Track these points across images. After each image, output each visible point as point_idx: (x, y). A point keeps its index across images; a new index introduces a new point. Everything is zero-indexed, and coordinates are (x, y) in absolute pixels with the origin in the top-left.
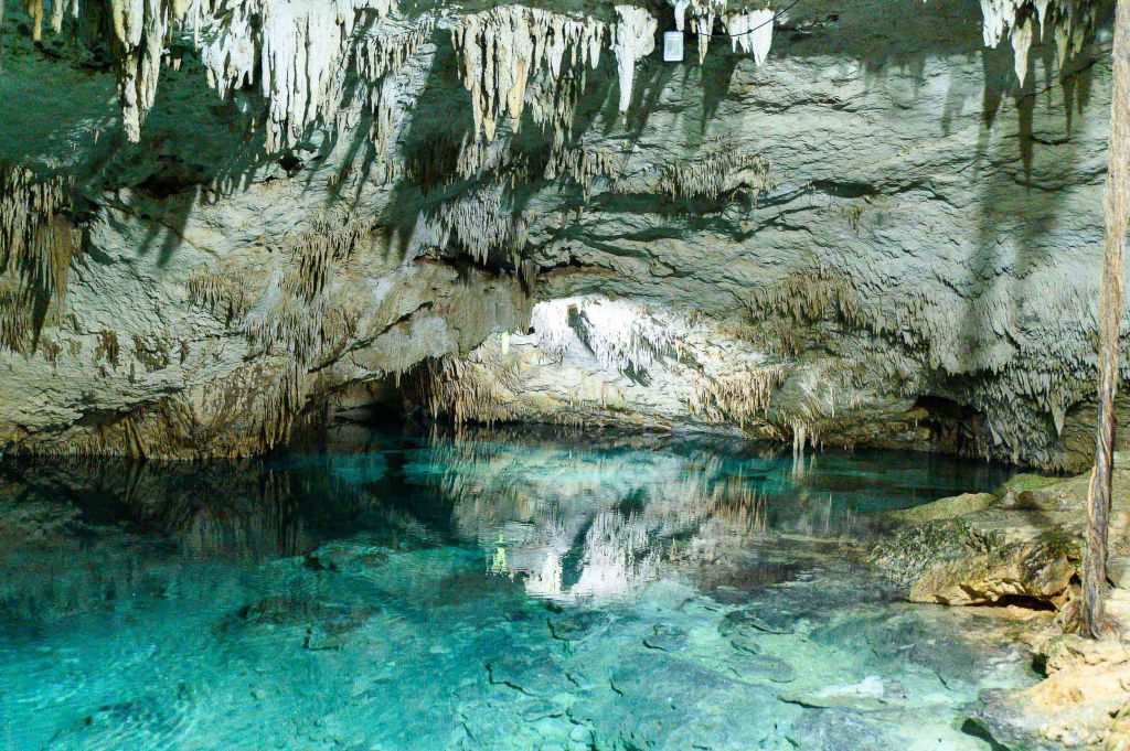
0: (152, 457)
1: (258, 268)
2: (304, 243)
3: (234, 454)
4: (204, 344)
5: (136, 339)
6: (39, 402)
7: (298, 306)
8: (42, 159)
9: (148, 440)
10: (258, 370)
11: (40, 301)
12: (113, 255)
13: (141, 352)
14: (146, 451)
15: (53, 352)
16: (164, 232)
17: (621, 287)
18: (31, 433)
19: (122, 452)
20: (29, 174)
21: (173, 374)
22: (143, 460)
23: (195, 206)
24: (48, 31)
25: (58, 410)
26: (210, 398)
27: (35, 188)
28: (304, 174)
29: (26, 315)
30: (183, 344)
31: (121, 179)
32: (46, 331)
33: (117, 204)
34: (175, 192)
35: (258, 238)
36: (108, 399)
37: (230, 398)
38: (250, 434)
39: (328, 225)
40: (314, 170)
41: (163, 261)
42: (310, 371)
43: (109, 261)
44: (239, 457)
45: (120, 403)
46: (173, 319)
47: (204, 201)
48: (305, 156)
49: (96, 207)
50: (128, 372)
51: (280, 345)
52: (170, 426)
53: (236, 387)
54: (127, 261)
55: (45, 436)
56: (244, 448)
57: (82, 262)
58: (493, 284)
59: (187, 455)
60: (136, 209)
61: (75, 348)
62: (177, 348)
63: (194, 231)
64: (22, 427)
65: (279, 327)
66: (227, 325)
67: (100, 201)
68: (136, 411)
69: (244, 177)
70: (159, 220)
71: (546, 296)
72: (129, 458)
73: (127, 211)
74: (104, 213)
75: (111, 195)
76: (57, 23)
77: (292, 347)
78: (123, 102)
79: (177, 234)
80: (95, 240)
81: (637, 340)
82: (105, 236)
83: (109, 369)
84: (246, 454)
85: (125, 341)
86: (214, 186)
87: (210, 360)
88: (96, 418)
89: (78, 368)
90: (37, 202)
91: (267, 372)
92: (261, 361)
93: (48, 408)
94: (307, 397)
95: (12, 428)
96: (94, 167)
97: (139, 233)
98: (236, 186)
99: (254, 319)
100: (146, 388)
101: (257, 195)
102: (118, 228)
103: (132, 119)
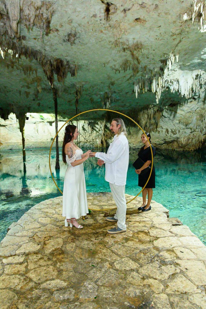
0: (176, 149)
1: (191, 117)
2: (199, 112)
3: (190, 149)
4: (182, 130)
5: (171, 130)
6: (158, 140)
7: (200, 122)
8: (154, 103)
9: (175, 147)
10: (194, 134)
11: (157, 124)
12: (166, 116)
13: (172, 132)
14: (175, 148)
15: (159, 132)
16: (173, 112)
18: (157, 145)
19: (171, 149)
20: (152, 106)
21: (177, 135)
22: (175, 150)
23: (179, 108)
24: (145, 92)
25: (160, 141)
26: (185, 139)
27: (154, 107)
28: (197, 100)
29: (155, 126)
30: (179, 130)
31: (166, 105)
32: (158, 129)
33: (166, 109)
34: (175, 106)
35: (190, 112)
36: (168, 140)
37: (188, 140)
38: (193, 146)
39: (204, 108)
40: (199, 99)
41: (174, 117)
42: (203, 135)
43: (166, 117)
44: (191, 150)
45: (170, 140)
46: (176, 126)
47: (180, 106)
48: (196, 97)
49: (163, 109)
50: (170, 135)
51: (197, 130)
52: (178, 144)
53: (189, 138)
54: (169, 117)
55: (159, 145)
56: (192, 149)
57: (162, 118)
59: (182, 149)
60: (169, 109)
61: (162, 131)
62: (178, 131)
63: (179, 111)
64: (156, 144)
65: (196, 126)
66: (186, 127)
67: (163, 108)
68: (173, 142)
69: (186, 102)
70: (173, 111)
72: (172, 149)
73: (167, 110)
74: (164, 110)
75: (165, 107)
76: (146, 91)
77: (200, 130)
78: (156, 98)
79: (176, 112)
80: (163, 114)
82: (165, 113)
83: (167, 135)
84: (193, 150)
85: (170, 130)
86: (181, 104)
87: (184, 133)
88: (166, 143)
89: (163, 134)
90: (154, 109)
91: (195, 135)
92: (194, 133)
93: (159, 141)
94: (203, 139)
95: (154, 144)
96: (161, 104)
97: (170, 113)
98: (185, 103)
99: (191, 126)
100: (173, 138)
101: (189, 104)
102: (166, 112)
103: (157, 100)
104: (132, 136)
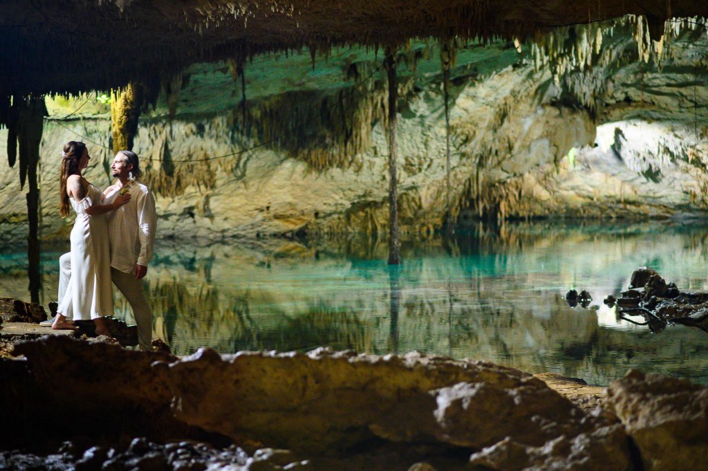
2: (503, 102)
5: (406, 159)
6: (337, 198)
7: (489, 135)
9: (381, 221)
10: (455, 175)
12: (418, 114)
13: (408, 166)
14: (379, 227)
15: (359, 168)
16: (450, 101)
17: (657, 115)
18: (317, 218)
21: (418, 178)
23: (466, 88)
25: (344, 202)
26: (430, 192)
28: (522, 69)
30: (432, 160)
32: (358, 156)
34: (463, 82)
37: (439, 193)
39: (518, 92)
41: (441, 116)
43: (413, 117)
46: (433, 147)
47: (471, 85)
50: (397, 177)
52: (400, 211)
53: (443, 186)
54: (423, 117)
58: (575, 116)
59: (404, 230)
61: (372, 165)
62: (427, 163)
64: (317, 214)
66: (458, 149)
67: (425, 88)
69: (494, 73)
70: (452, 97)
71: (602, 122)
73: (439, 93)
74: (422, 94)
75: (433, 86)
79: (453, 102)
80: (412, 107)
81: (662, 149)
82: (419, 105)
83: (387, 177)
85: (400, 160)
86: (479, 77)
87: (439, 170)
89: (371, 176)
91: (460, 176)
92: (458, 169)
93: (341, 201)
95: (313, 214)
97: (439, 104)
98: (489, 76)
99: (470, 146)
101: (497, 81)
102: (427, 99)
104: (242, 185)
